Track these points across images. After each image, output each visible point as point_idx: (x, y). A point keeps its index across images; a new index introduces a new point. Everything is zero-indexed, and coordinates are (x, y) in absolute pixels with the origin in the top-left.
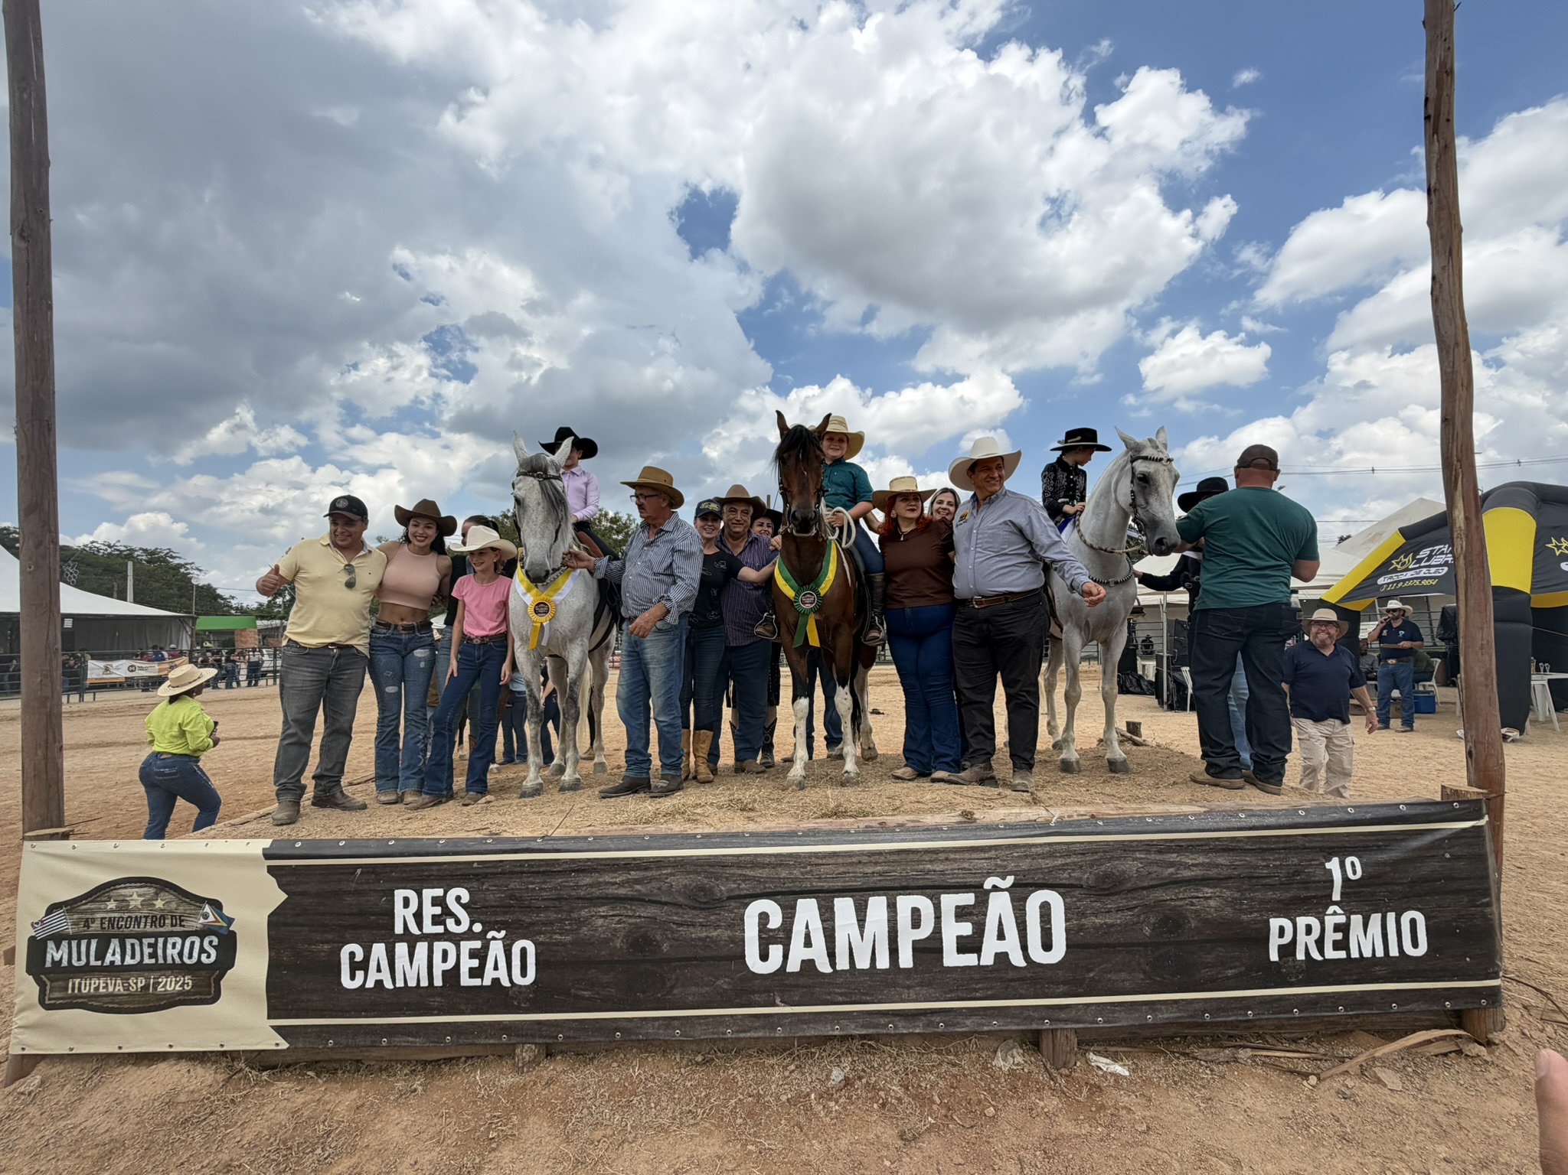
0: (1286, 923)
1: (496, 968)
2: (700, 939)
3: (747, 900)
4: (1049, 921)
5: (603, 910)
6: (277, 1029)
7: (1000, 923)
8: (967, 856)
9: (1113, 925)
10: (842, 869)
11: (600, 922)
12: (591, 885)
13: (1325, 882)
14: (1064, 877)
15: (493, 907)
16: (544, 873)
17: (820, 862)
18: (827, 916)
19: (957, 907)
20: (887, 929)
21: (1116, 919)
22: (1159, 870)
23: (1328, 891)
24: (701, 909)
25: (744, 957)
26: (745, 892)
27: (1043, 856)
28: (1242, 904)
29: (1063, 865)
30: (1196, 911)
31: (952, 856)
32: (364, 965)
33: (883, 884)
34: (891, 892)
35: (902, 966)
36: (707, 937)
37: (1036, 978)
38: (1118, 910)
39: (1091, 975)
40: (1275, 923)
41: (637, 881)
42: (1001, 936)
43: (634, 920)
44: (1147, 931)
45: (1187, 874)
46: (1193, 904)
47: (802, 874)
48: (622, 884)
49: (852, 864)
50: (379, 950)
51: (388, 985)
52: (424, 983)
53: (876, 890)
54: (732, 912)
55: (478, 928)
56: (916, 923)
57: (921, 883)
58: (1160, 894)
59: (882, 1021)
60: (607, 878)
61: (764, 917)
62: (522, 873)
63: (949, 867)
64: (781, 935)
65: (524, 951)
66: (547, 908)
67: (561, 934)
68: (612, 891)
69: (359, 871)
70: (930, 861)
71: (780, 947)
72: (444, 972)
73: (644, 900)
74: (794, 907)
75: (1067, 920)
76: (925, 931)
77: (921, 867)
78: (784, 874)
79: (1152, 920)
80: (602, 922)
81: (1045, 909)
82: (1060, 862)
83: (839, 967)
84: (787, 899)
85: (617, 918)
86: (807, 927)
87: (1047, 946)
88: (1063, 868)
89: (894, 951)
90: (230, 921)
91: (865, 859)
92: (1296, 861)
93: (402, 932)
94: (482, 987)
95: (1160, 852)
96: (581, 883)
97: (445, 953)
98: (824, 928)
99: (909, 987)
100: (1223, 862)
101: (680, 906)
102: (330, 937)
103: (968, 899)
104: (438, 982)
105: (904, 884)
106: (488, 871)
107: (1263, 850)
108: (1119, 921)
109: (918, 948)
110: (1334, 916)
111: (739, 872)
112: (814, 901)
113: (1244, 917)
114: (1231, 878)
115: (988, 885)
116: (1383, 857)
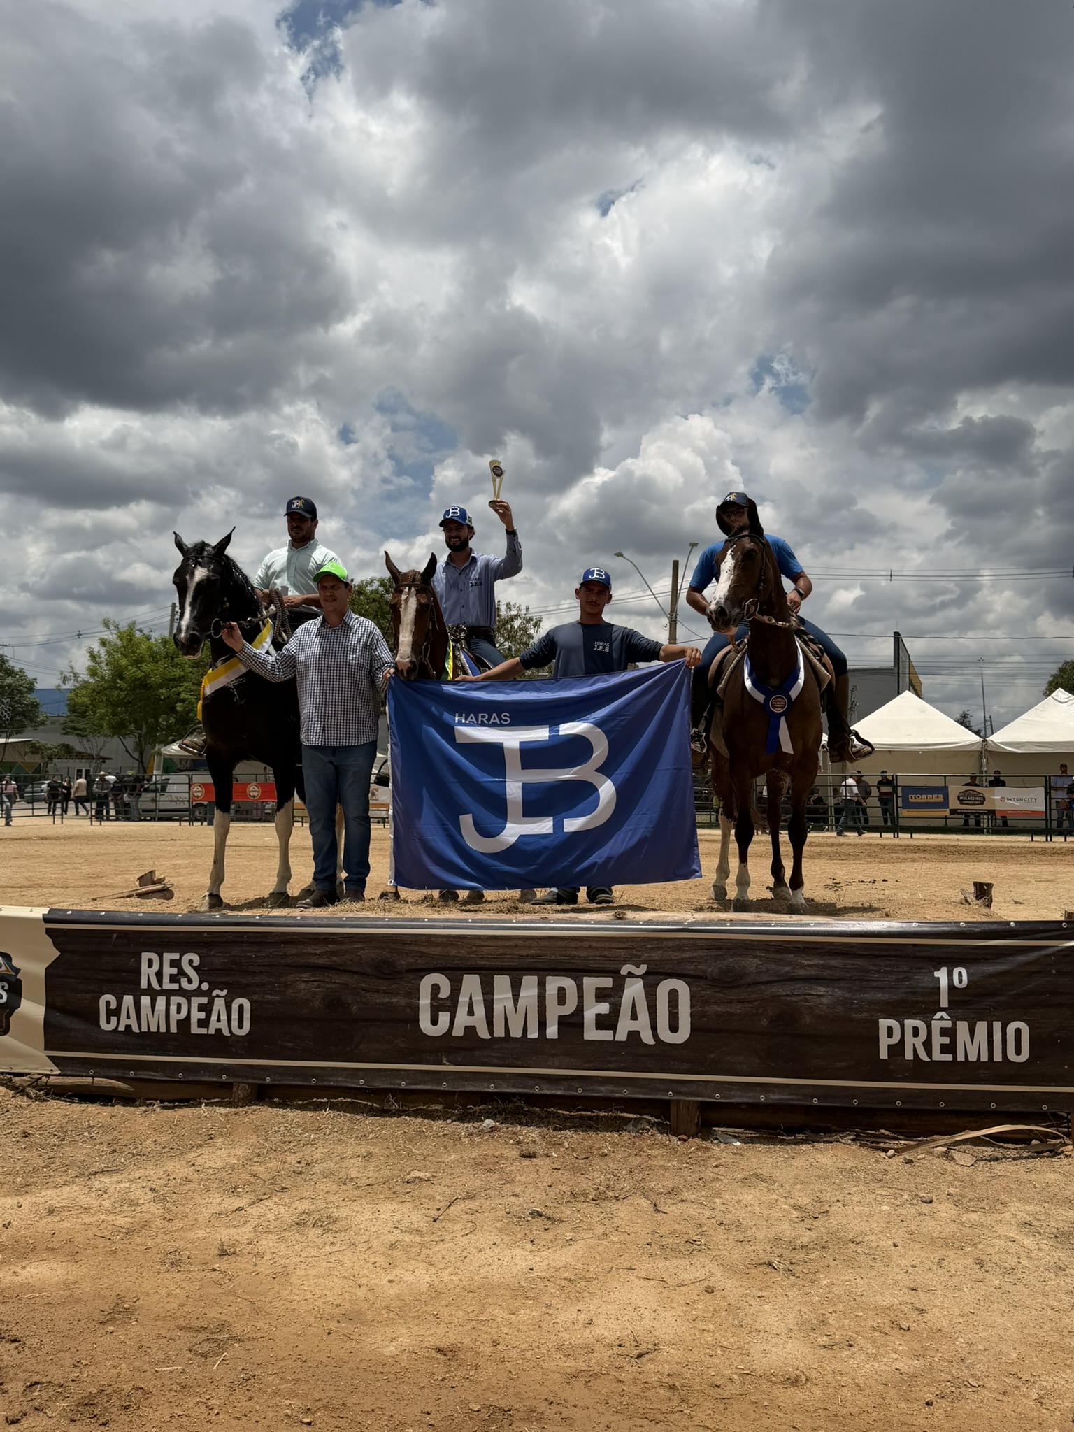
0: (894, 1023)
1: (219, 1020)
2: (383, 1004)
3: (422, 974)
4: (677, 1007)
5: (305, 976)
6: (52, 1058)
7: (634, 1006)
8: (607, 945)
9: (732, 1014)
10: (501, 951)
11: (303, 986)
12: (297, 955)
13: (932, 988)
14: (691, 969)
15: (218, 970)
16: (259, 943)
17: (483, 944)
18: (488, 990)
19: (597, 989)
20: (537, 1004)
21: (737, 1009)
22: (777, 968)
23: (936, 998)
24: (385, 979)
25: (418, 1021)
26: (421, 966)
27: (674, 949)
28: (853, 1003)
29: (691, 958)
30: (810, 1007)
31: (595, 944)
32: (116, 1012)
33: (535, 965)
34: (541, 973)
35: (549, 1036)
36: (389, 1002)
37: (662, 1055)
38: (739, 1002)
39: (712, 1056)
40: (884, 1023)
41: (333, 953)
42: (634, 1017)
43: (328, 986)
44: (765, 1022)
45: (802, 973)
46: (806, 1001)
47: (468, 953)
48: (321, 955)
49: (510, 947)
50: (128, 999)
51: (135, 1029)
52: (163, 1029)
53: (530, 970)
54: (410, 983)
55: (205, 986)
56: (562, 999)
57: (567, 966)
58: (778, 990)
59: (531, 1083)
60: (310, 949)
61: (435, 989)
62: (243, 942)
63: (592, 954)
64: (449, 1004)
65: (241, 1007)
66: (261, 972)
67: (271, 995)
68: (313, 960)
69: (115, 936)
70: (576, 948)
71: (448, 1014)
72: (178, 1021)
73: (339, 970)
74: (461, 981)
75: (692, 1007)
76: (569, 1008)
77: (568, 952)
78: (453, 952)
79: (770, 1013)
80: (305, 987)
81: (673, 995)
82: (687, 955)
83: (496, 1035)
84: (455, 973)
85: (317, 984)
86: (471, 999)
87: (674, 1028)
88: (690, 961)
89: (542, 1025)
90: (17, 971)
91: (520, 943)
92: (906, 968)
93: (146, 987)
94: (207, 1035)
95: (778, 952)
96: (289, 953)
97: (179, 1006)
98: (484, 1000)
99: (554, 1056)
100: (836, 964)
101: (368, 975)
102: (91, 988)
103: (607, 982)
104: (174, 1029)
105: (553, 966)
106: (215, 940)
107: (875, 956)
108: (739, 1011)
109: (563, 1021)
110: (941, 1020)
111: (417, 949)
112: (477, 977)
113: (854, 1016)
114: (844, 980)
115: (624, 970)
116: (991, 969)
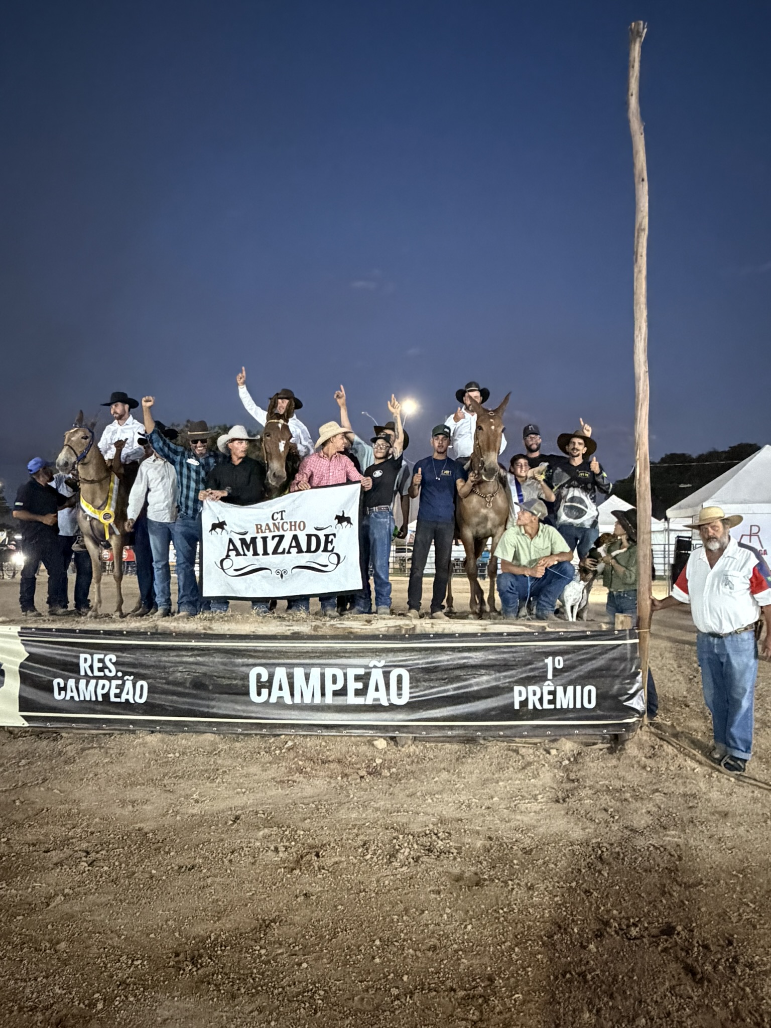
0: (522, 689)
1: (128, 694)
2: (227, 685)
3: (251, 667)
4: (401, 684)
5: (180, 669)
6: (24, 717)
7: (377, 684)
10: (298, 654)
11: (179, 674)
12: (176, 656)
13: (544, 669)
15: (127, 664)
16: (153, 649)
17: (288, 650)
18: (291, 676)
19: (355, 675)
20: (320, 684)
23: (545, 674)
25: (249, 694)
26: (250, 663)
32: (64, 689)
34: (323, 666)
35: (327, 702)
36: (231, 683)
38: (437, 680)
40: (517, 689)
41: (198, 655)
42: (377, 690)
43: (195, 674)
45: (473, 662)
46: (475, 678)
48: (191, 656)
49: (304, 652)
50: (71, 683)
51: (76, 699)
52: (94, 699)
53: (316, 665)
55: (120, 674)
56: (334, 682)
59: (315, 729)
60: (184, 653)
61: (259, 675)
64: (267, 684)
65: (142, 687)
66: (153, 666)
67: (160, 679)
68: (186, 659)
70: (343, 652)
71: (267, 690)
72: (103, 695)
74: (274, 671)
75: (410, 683)
76: (339, 685)
81: (400, 677)
83: (295, 701)
84: (271, 667)
85: (187, 673)
86: (280, 682)
87: (400, 696)
89: (323, 694)
91: (310, 650)
93: (83, 674)
94: (120, 703)
95: (460, 652)
96: (171, 655)
97: (103, 685)
98: (289, 682)
99: (329, 713)
103: (361, 671)
104: (100, 699)
107: (513, 653)
109: (335, 693)
110: (548, 686)
111: (248, 653)
112: (284, 668)
114: (495, 666)
115: (371, 664)
116: (575, 657)
